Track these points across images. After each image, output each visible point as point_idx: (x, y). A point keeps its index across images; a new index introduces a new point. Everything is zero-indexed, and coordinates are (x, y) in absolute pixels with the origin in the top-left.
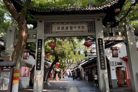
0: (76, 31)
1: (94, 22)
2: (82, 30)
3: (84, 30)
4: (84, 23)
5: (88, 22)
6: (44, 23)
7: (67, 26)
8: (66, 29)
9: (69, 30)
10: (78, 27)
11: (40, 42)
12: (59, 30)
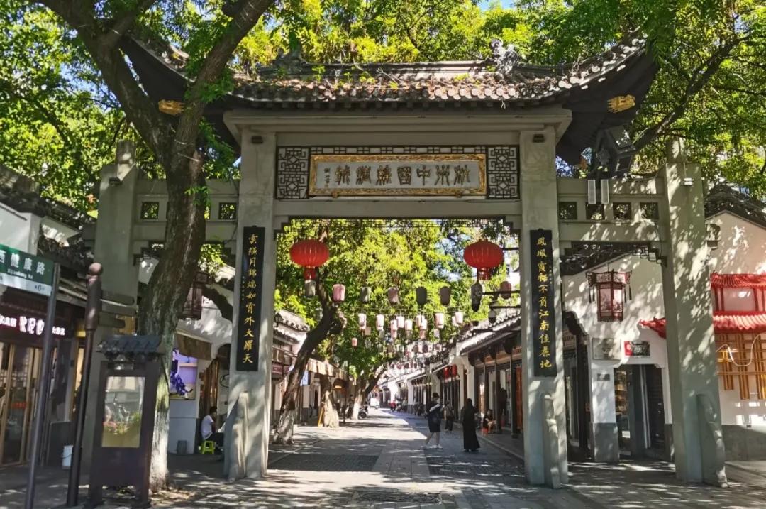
0: (428, 193)
1: (518, 147)
2: (458, 186)
3: (466, 184)
4: (467, 150)
5: (487, 147)
6: (273, 148)
7: (384, 163)
8: (379, 182)
9: (394, 183)
10: (439, 173)
11: (253, 239)
12: (343, 185)
